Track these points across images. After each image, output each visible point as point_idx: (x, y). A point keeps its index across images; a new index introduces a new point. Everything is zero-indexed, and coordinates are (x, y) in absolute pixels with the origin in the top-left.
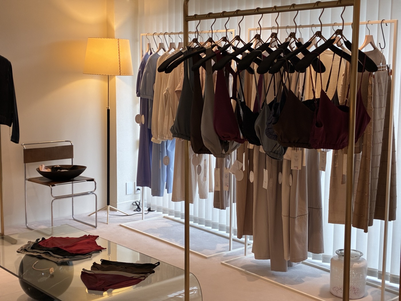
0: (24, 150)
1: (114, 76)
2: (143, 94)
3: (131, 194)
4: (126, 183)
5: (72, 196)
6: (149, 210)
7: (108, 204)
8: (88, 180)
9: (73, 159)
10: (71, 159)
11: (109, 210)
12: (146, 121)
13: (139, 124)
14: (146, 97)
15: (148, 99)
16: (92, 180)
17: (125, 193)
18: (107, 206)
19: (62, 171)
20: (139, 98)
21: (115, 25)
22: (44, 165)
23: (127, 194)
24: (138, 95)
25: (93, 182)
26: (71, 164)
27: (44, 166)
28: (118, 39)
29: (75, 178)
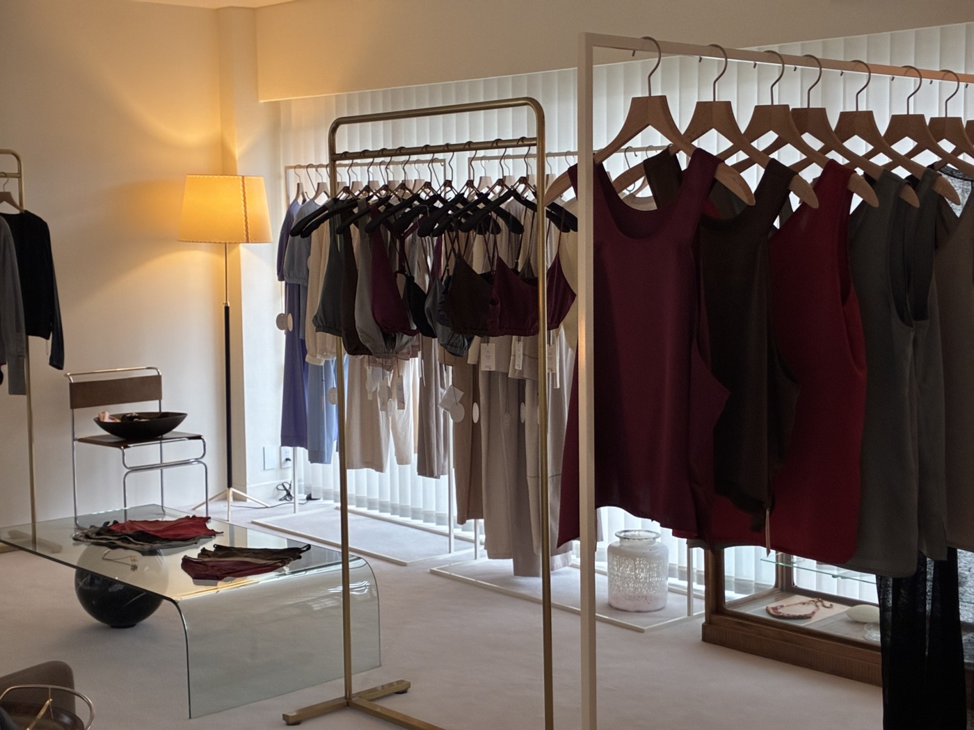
0: (71, 384)
1: (237, 243)
2: (289, 275)
3: (273, 469)
4: (264, 448)
5: (162, 466)
6: (309, 498)
7: (230, 485)
8: (190, 438)
9: (162, 401)
10: (158, 401)
11: (231, 499)
12: (295, 326)
13: (284, 331)
14: (295, 281)
15: (299, 285)
16: (199, 437)
17: (263, 468)
18: (227, 489)
19: (143, 420)
20: (284, 283)
21: (238, 151)
22: (109, 412)
23: (266, 468)
24: (281, 278)
25: (201, 441)
26: (158, 411)
27: (107, 415)
28: (243, 177)
29: (165, 436)
